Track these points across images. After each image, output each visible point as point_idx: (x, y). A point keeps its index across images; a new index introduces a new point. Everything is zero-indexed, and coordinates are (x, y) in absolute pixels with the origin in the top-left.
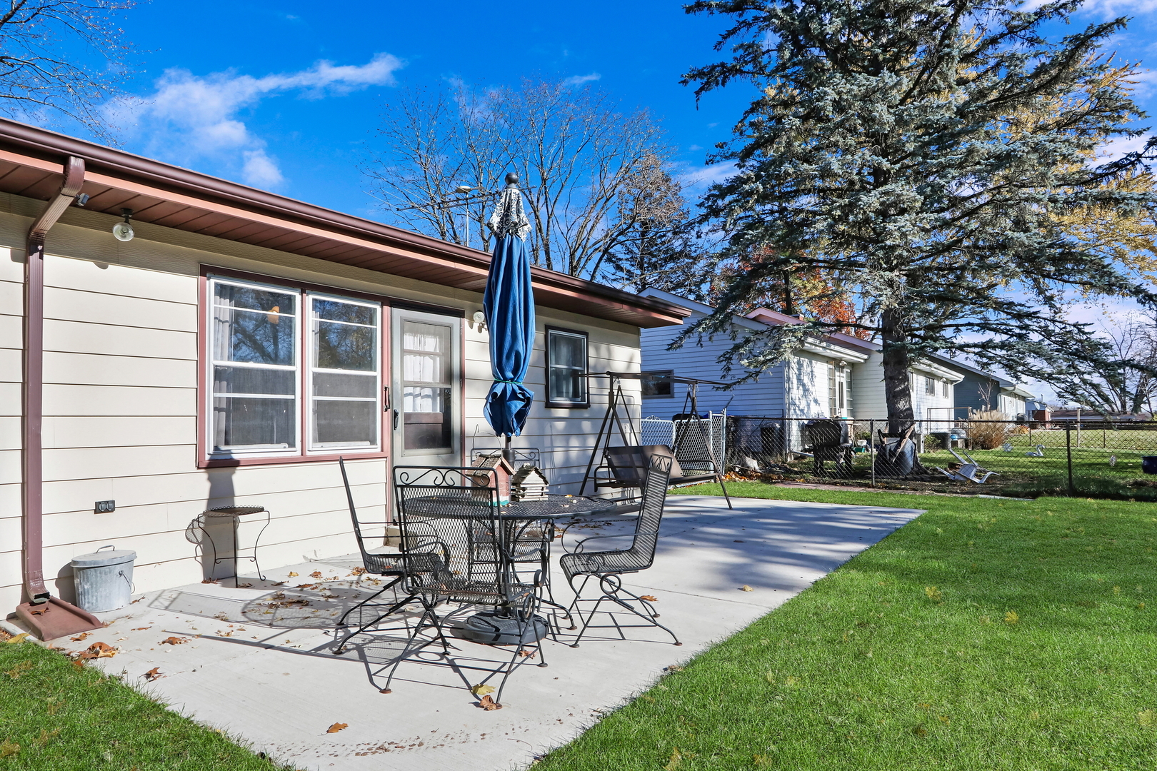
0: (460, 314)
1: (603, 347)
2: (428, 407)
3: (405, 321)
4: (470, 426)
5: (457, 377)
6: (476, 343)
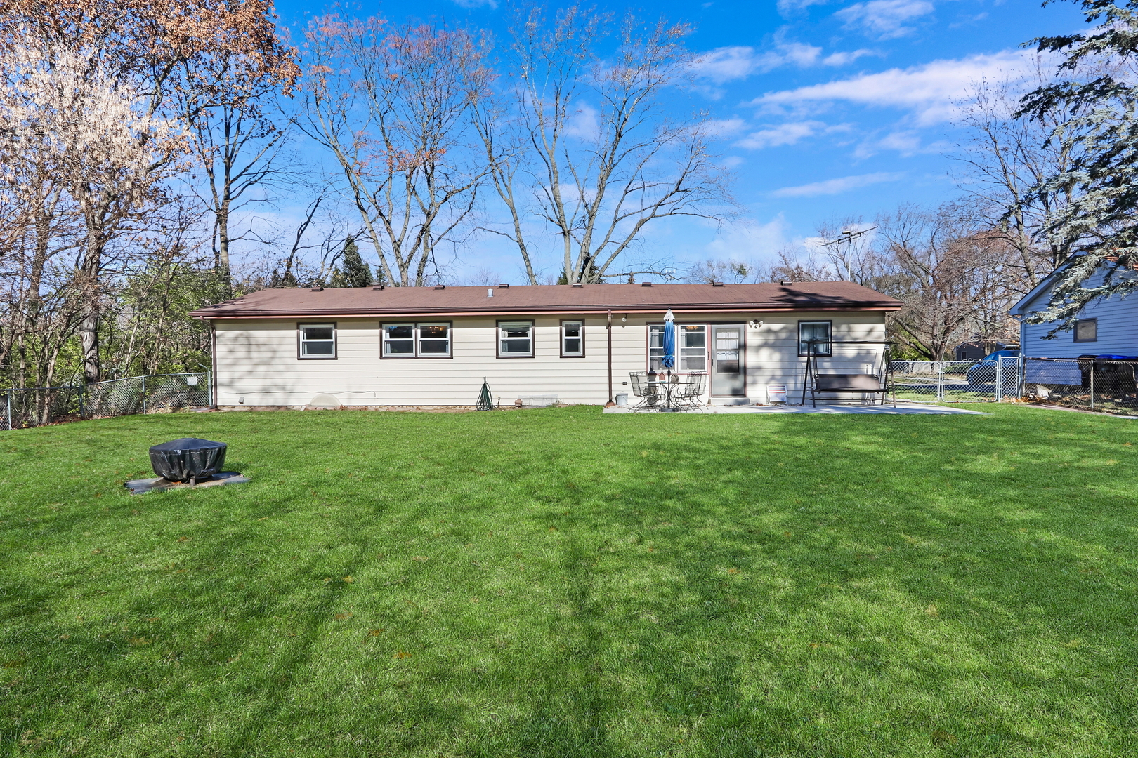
0: (745, 323)
1: (844, 326)
2: (728, 358)
3: (716, 328)
4: (749, 365)
5: (742, 347)
6: (753, 333)
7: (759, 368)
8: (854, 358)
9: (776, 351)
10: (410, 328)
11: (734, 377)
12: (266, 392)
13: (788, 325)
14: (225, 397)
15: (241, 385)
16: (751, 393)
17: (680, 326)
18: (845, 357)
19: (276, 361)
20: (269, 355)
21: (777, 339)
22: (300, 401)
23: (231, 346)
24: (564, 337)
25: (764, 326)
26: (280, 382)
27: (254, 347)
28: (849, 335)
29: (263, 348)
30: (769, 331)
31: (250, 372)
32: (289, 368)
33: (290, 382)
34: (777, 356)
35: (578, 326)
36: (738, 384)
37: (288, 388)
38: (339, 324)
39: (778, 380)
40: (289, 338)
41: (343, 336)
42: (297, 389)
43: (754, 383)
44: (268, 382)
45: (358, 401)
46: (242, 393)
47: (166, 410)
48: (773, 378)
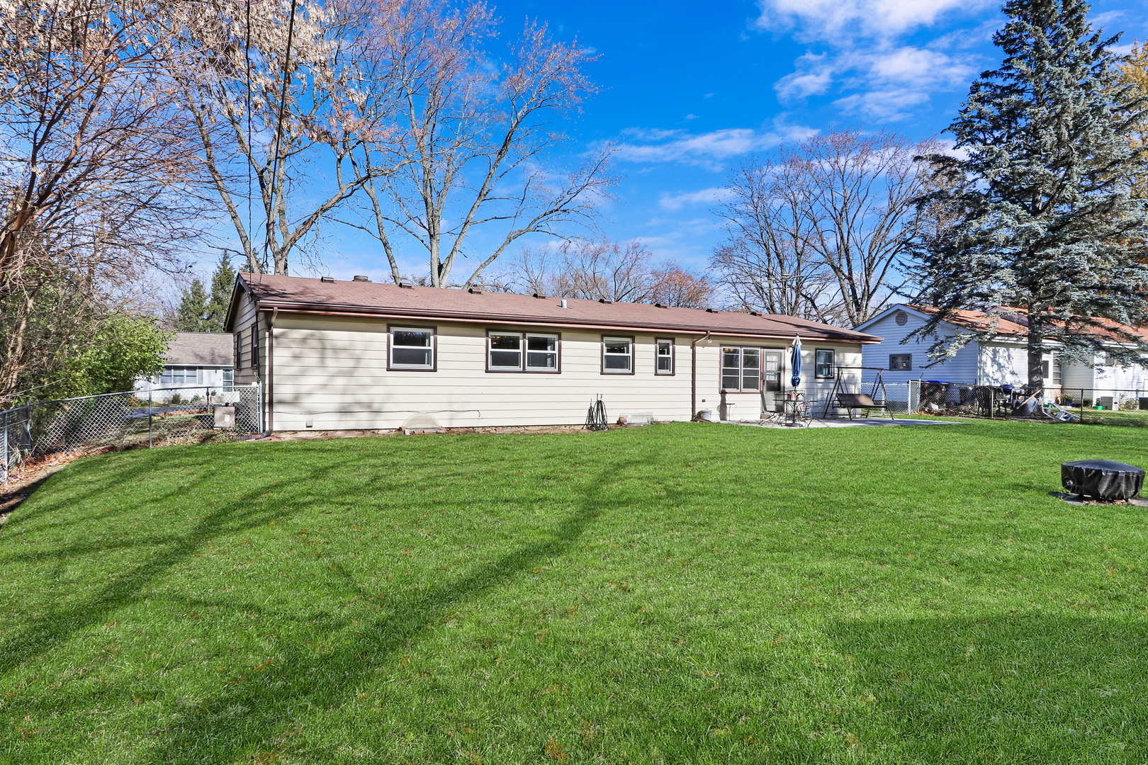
0: (784, 348)
1: (841, 355)
2: (773, 378)
3: (767, 352)
5: (783, 369)
8: (846, 380)
10: (518, 339)
12: (344, 411)
14: (284, 419)
15: (308, 402)
17: (743, 349)
19: (360, 372)
20: (351, 363)
22: (389, 422)
23: (297, 351)
24: (658, 355)
26: (365, 399)
27: (329, 353)
28: (843, 361)
29: (343, 355)
31: (324, 386)
32: (377, 381)
33: (378, 399)
35: (669, 344)
37: (376, 407)
38: (440, 329)
40: (377, 343)
41: (443, 341)
42: (388, 408)
44: (348, 399)
45: (460, 422)
46: (310, 413)
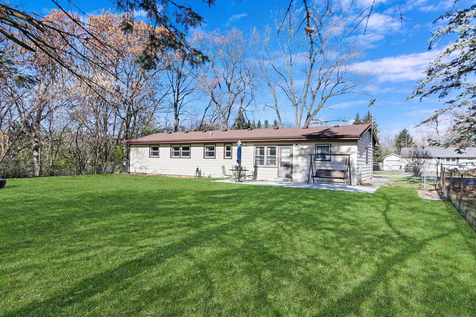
0: (292, 145)
1: (336, 147)
3: (281, 148)
4: (294, 164)
5: (291, 156)
6: (295, 149)
7: (297, 166)
8: (341, 162)
9: (305, 158)
10: (179, 147)
11: (287, 169)
12: (141, 168)
13: (310, 146)
14: (132, 170)
15: (135, 165)
16: (294, 176)
17: (267, 147)
18: (337, 161)
19: (144, 158)
20: (142, 156)
21: (305, 153)
22: (149, 172)
23: (133, 153)
24: (226, 151)
25: (301, 147)
26: (144, 165)
27: (138, 153)
28: (339, 151)
29: (141, 154)
30: (302, 149)
31: (137, 162)
32: (147, 160)
33: (147, 165)
34: (305, 160)
35: (230, 146)
36: (288, 172)
37: (146, 167)
38: (160, 145)
39: (306, 171)
40: (147, 150)
41: (161, 149)
42: (149, 168)
43: (295, 172)
44: (142, 165)
45: (164, 173)
46: (135, 168)
47: (118, 173)
48: (303, 170)
